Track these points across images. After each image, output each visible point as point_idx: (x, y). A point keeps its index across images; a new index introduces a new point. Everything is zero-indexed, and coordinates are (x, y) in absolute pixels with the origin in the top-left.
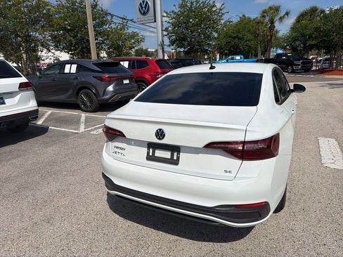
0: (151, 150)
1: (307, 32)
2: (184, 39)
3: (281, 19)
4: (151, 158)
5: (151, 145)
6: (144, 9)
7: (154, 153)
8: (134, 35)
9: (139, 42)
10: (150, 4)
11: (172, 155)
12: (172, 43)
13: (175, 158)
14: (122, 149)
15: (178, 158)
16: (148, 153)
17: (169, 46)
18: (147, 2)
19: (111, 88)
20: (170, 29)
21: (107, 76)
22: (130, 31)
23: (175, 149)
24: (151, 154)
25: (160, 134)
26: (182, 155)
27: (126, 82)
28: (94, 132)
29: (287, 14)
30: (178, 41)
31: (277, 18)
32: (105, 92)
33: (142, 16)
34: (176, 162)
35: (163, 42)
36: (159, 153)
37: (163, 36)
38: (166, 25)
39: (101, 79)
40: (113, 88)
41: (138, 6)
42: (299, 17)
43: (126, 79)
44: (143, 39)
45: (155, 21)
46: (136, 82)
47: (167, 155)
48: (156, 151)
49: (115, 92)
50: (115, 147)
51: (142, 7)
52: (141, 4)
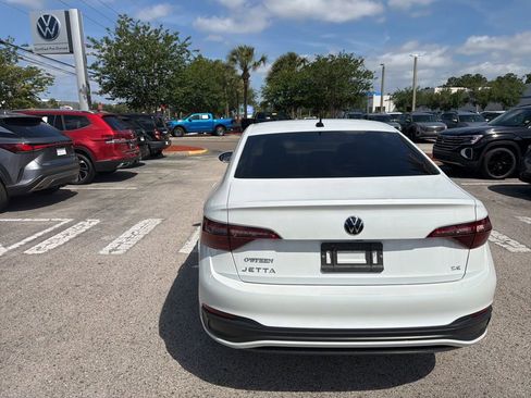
0: (328, 255)
1: (291, 85)
2: (126, 84)
3: (256, 65)
4: (325, 269)
5: (330, 247)
6: (48, 29)
7: (334, 258)
8: (31, 73)
9: (41, 84)
10: (61, 22)
11: (369, 258)
12: (106, 89)
13: (375, 261)
14: (266, 261)
15: (380, 260)
16: (323, 261)
17: (101, 93)
18: (53, 19)
19: (33, 165)
20: (101, 66)
21: (24, 142)
22: (23, 65)
23: (372, 247)
24: (329, 261)
25: (353, 226)
26: (386, 255)
27: (62, 152)
29: (263, 59)
30: (117, 86)
31: (250, 64)
33: (43, 41)
34: (379, 269)
35: (88, 85)
36: (344, 258)
37: (88, 76)
38: (92, 60)
39: (13, 149)
40: (40, 164)
41: (35, 22)
42: (276, 65)
43: (61, 147)
44: (50, 80)
45: (72, 52)
46: (76, 151)
47: (359, 258)
48: (338, 255)
49: (43, 172)
50: (246, 260)
51: (44, 27)
52: (40, 20)
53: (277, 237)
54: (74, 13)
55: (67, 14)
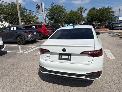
0: (60, 56)
2: (53, 18)
4: (59, 59)
5: (60, 54)
6: (38, 7)
7: (61, 57)
8: (35, 17)
9: (36, 19)
10: (40, 5)
11: (68, 57)
12: (49, 19)
13: (70, 58)
14: (48, 56)
15: (71, 58)
16: (59, 57)
17: (48, 20)
18: (39, 5)
19: (30, 36)
20: (48, 14)
21: (28, 31)
22: (33, 15)
23: (69, 55)
24: (60, 57)
25: (64, 50)
26: (72, 57)
27: (35, 33)
28: (26, 52)
30: (51, 18)
31: (83, 11)
32: (27, 37)
33: (37, 10)
34: (70, 60)
35: (45, 19)
36: (63, 57)
37: (45, 17)
38: (46, 13)
39: (26, 32)
40: (31, 35)
41: (36, 6)
42: (90, 11)
43: (35, 32)
44: (38, 18)
45: (42, 12)
46: (39, 33)
47: (66, 57)
48: (62, 56)
49: (31, 37)
50: (45, 56)
51: (37, 7)
52: (37, 6)
53: (50, 52)
54: (43, 3)
55: (42, 3)
